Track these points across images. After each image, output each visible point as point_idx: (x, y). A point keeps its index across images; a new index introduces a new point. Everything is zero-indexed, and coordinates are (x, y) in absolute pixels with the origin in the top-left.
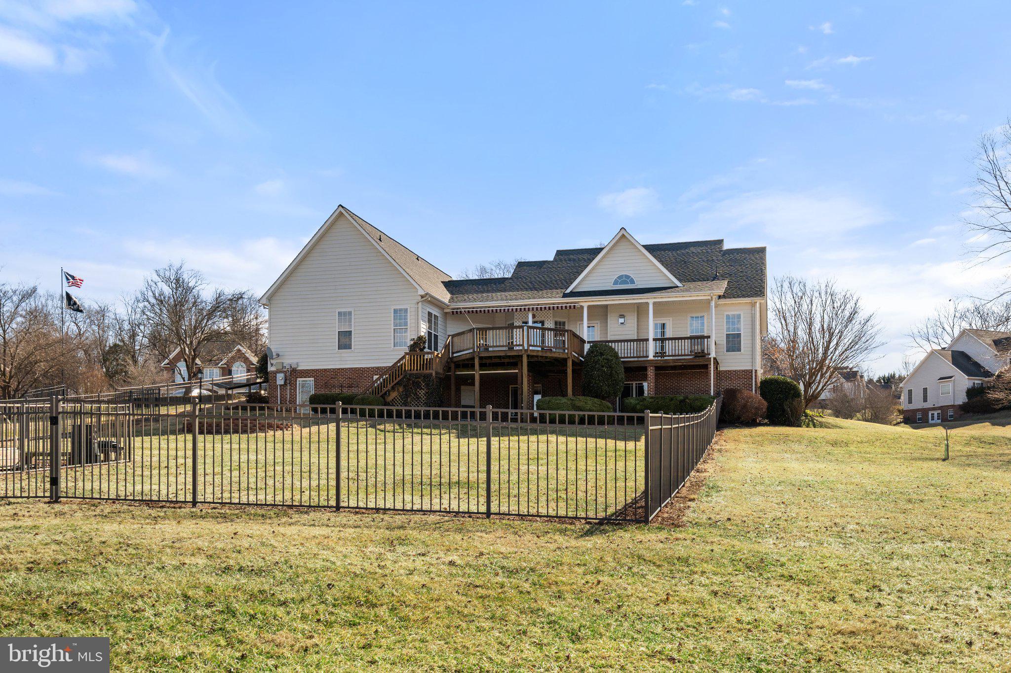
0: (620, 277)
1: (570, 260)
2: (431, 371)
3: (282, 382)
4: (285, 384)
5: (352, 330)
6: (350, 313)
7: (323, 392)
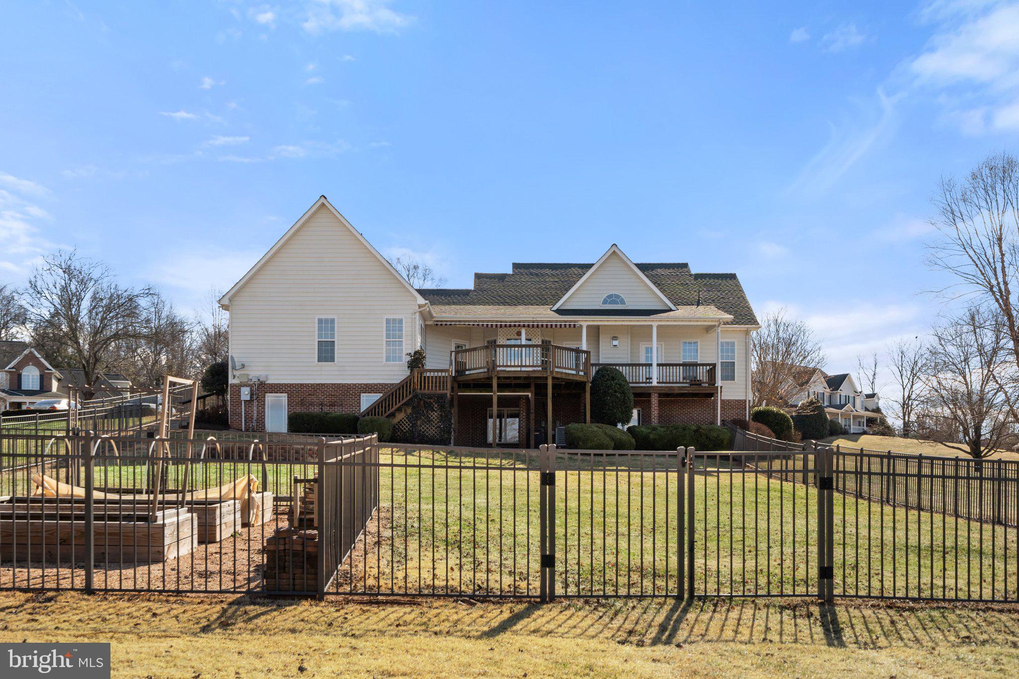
0: (610, 296)
1: (531, 274)
2: (445, 391)
3: (248, 398)
4: (251, 400)
5: (335, 340)
6: (333, 321)
7: (298, 410)
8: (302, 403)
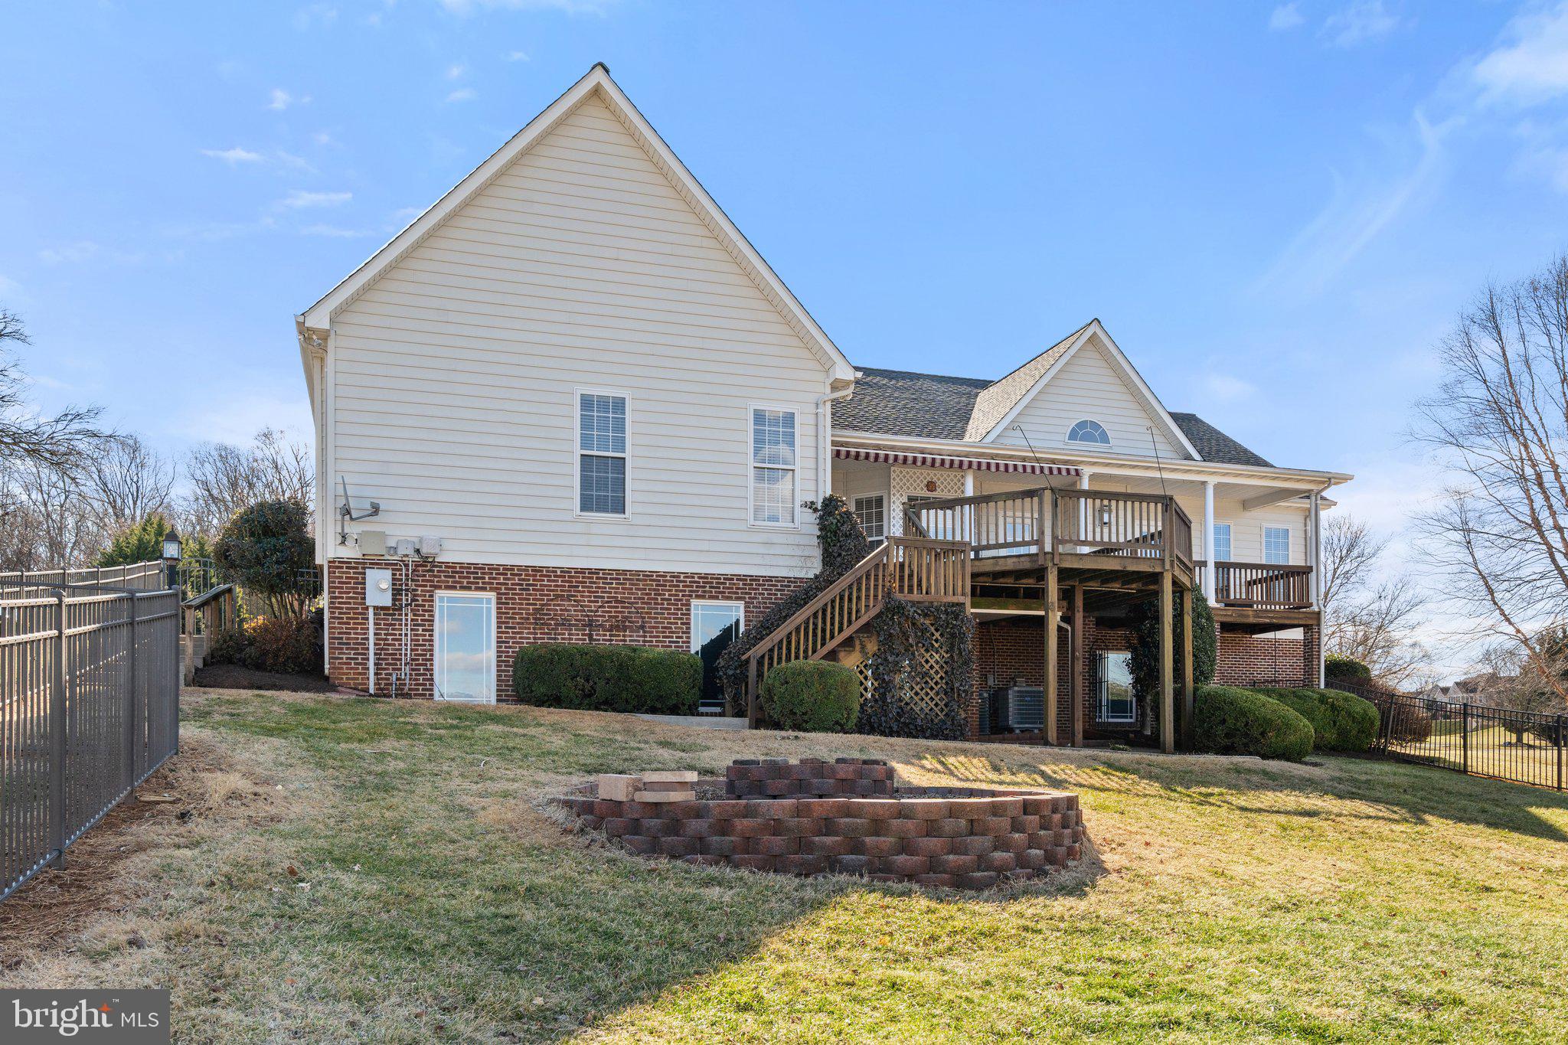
0: (1082, 425)
2: (961, 599)
3: (387, 601)
4: (396, 607)
5: (627, 455)
6: (620, 404)
7: (527, 638)
8: (539, 618)
